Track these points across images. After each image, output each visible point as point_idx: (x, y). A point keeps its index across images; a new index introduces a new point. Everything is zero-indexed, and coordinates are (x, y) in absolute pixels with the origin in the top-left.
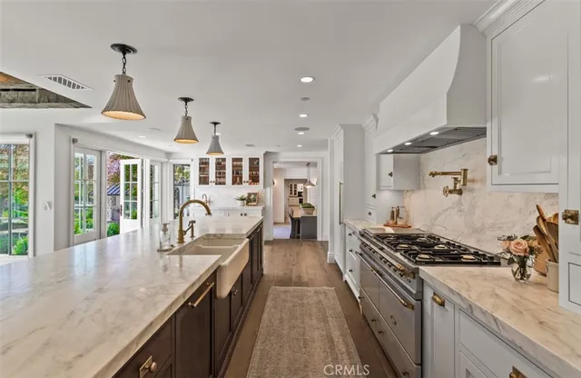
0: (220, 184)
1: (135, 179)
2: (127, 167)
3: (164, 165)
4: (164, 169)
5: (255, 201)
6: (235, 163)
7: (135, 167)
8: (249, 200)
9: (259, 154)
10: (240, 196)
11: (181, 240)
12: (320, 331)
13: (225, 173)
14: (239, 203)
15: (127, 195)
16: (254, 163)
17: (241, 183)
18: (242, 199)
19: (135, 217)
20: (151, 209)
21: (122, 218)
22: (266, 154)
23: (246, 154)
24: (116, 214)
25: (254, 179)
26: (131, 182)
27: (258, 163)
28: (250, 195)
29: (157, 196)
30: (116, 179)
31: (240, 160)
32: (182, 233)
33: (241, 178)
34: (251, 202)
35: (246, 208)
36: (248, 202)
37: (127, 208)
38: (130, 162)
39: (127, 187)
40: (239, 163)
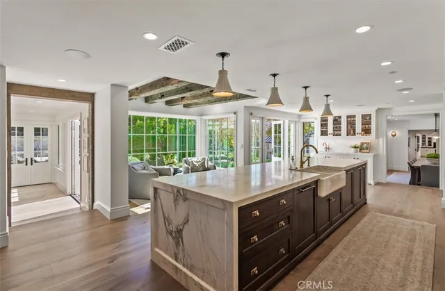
0: (337, 135)
1: (280, 133)
2: (276, 125)
3: (297, 123)
4: (297, 126)
5: (367, 149)
6: (349, 119)
7: (280, 125)
8: (361, 148)
9: (371, 110)
10: (353, 145)
11: (302, 166)
12: (403, 244)
13: (340, 127)
14: (353, 149)
15: (275, 143)
16: (366, 119)
17: (354, 134)
18: (355, 147)
19: (280, 156)
20: (289, 152)
21: (273, 156)
22: (378, 111)
23: (358, 112)
24: (269, 155)
25: (367, 131)
26: (277, 135)
27: (370, 119)
28: (362, 144)
29: (292, 144)
30: (269, 132)
31: (354, 116)
32: (302, 163)
33: (354, 131)
34: (364, 149)
35: (359, 154)
36: (361, 150)
37: (276, 152)
38: (277, 123)
39: (275, 137)
40: (352, 119)
